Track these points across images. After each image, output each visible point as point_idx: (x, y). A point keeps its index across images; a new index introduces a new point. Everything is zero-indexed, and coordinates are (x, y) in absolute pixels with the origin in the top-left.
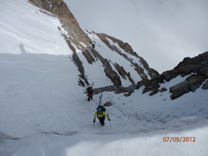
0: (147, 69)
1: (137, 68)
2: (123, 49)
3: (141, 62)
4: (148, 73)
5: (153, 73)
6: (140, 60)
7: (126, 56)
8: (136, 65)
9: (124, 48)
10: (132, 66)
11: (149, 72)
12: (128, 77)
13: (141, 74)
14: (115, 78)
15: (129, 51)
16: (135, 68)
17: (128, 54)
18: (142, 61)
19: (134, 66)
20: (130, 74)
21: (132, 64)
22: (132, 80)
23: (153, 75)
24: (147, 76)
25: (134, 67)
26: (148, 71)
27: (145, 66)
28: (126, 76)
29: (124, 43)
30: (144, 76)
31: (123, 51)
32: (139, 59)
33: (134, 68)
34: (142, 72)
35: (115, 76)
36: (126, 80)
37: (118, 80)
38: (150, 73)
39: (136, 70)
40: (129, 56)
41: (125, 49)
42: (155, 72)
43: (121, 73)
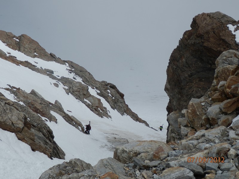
0: (92, 85)
1: (70, 88)
2: (19, 51)
3: (72, 71)
4: (98, 94)
5: (109, 91)
6: (69, 68)
7: (34, 66)
8: (64, 81)
9: (22, 49)
10: (57, 85)
11: (99, 92)
12: (60, 114)
13: (85, 100)
14: (26, 124)
15: (35, 54)
16: (66, 88)
17: (36, 59)
18: (76, 69)
19: (62, 83)
20: (60, 104)
21: (55, 81)
22: (72, 120)
23: (110, 95)
24: (99, 100)
25: (61, 85)
26: (97, 88)
27: (85, 78)
28: (53, 113)
29: (17, 36)
30: (92, 101)
31: (20, 56)
32: (66, 67)
33: (64, 89)
34: (84, 94)
35: (25, 119)
36: (56, 122)
37: (40, 130)
38: (103, 91)
39: (71, 94)
40: (41, 63)
41: (24, 50)
42: (110, 86)
43: (35, 108)
